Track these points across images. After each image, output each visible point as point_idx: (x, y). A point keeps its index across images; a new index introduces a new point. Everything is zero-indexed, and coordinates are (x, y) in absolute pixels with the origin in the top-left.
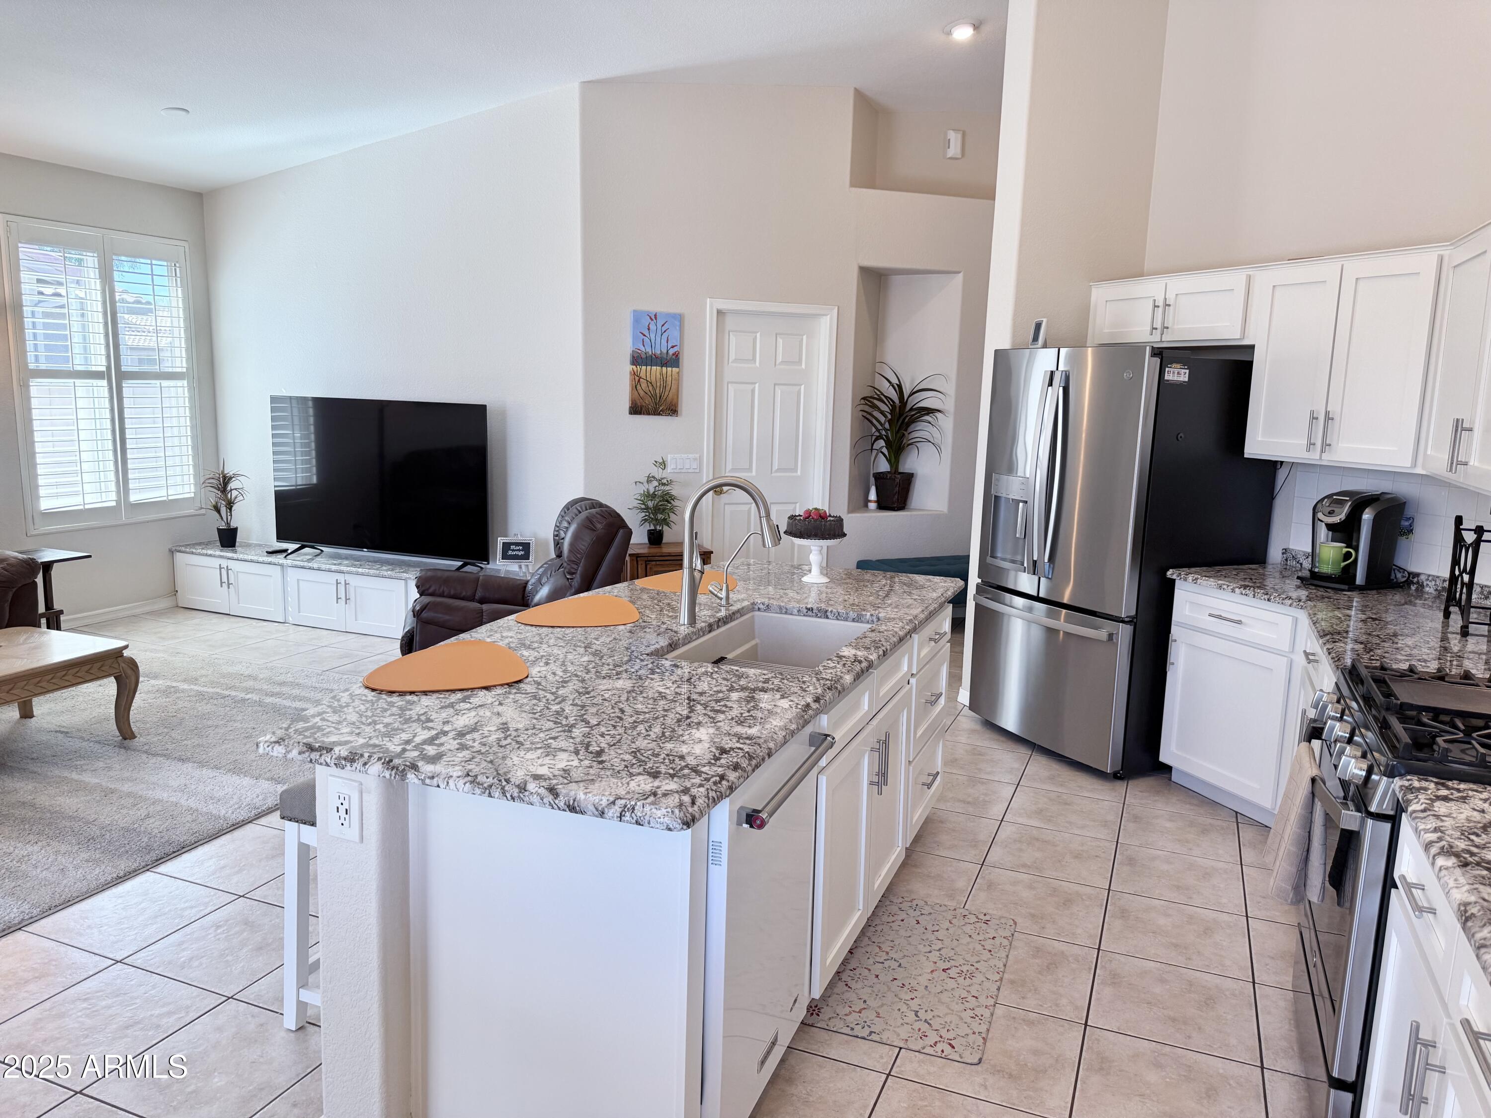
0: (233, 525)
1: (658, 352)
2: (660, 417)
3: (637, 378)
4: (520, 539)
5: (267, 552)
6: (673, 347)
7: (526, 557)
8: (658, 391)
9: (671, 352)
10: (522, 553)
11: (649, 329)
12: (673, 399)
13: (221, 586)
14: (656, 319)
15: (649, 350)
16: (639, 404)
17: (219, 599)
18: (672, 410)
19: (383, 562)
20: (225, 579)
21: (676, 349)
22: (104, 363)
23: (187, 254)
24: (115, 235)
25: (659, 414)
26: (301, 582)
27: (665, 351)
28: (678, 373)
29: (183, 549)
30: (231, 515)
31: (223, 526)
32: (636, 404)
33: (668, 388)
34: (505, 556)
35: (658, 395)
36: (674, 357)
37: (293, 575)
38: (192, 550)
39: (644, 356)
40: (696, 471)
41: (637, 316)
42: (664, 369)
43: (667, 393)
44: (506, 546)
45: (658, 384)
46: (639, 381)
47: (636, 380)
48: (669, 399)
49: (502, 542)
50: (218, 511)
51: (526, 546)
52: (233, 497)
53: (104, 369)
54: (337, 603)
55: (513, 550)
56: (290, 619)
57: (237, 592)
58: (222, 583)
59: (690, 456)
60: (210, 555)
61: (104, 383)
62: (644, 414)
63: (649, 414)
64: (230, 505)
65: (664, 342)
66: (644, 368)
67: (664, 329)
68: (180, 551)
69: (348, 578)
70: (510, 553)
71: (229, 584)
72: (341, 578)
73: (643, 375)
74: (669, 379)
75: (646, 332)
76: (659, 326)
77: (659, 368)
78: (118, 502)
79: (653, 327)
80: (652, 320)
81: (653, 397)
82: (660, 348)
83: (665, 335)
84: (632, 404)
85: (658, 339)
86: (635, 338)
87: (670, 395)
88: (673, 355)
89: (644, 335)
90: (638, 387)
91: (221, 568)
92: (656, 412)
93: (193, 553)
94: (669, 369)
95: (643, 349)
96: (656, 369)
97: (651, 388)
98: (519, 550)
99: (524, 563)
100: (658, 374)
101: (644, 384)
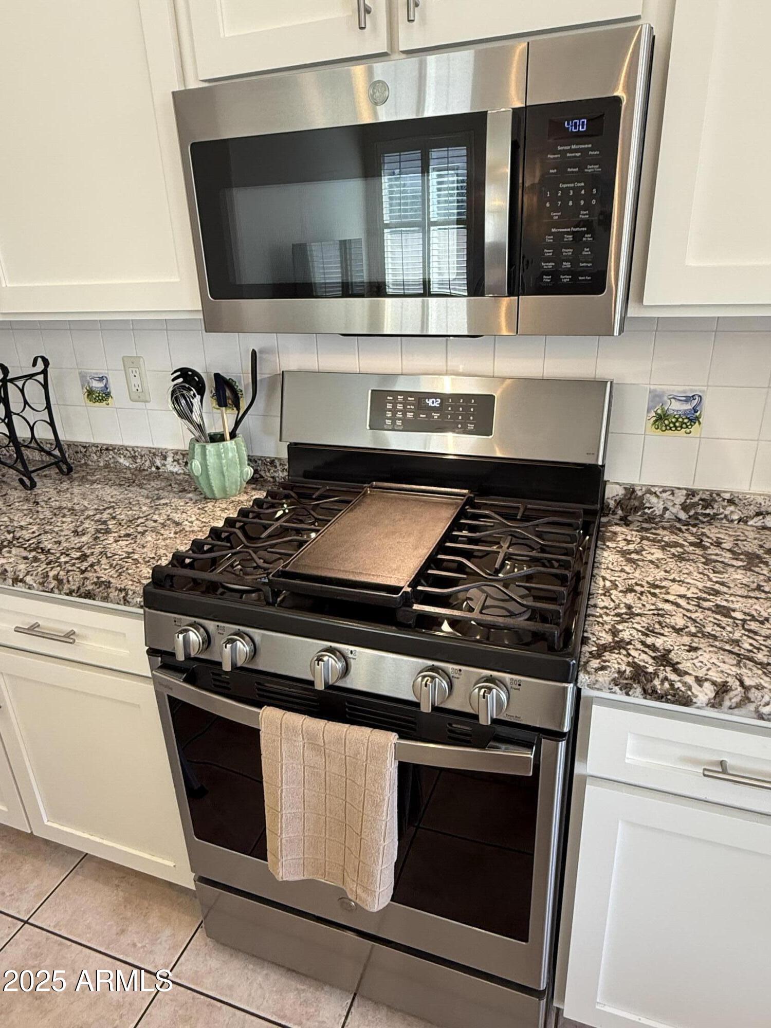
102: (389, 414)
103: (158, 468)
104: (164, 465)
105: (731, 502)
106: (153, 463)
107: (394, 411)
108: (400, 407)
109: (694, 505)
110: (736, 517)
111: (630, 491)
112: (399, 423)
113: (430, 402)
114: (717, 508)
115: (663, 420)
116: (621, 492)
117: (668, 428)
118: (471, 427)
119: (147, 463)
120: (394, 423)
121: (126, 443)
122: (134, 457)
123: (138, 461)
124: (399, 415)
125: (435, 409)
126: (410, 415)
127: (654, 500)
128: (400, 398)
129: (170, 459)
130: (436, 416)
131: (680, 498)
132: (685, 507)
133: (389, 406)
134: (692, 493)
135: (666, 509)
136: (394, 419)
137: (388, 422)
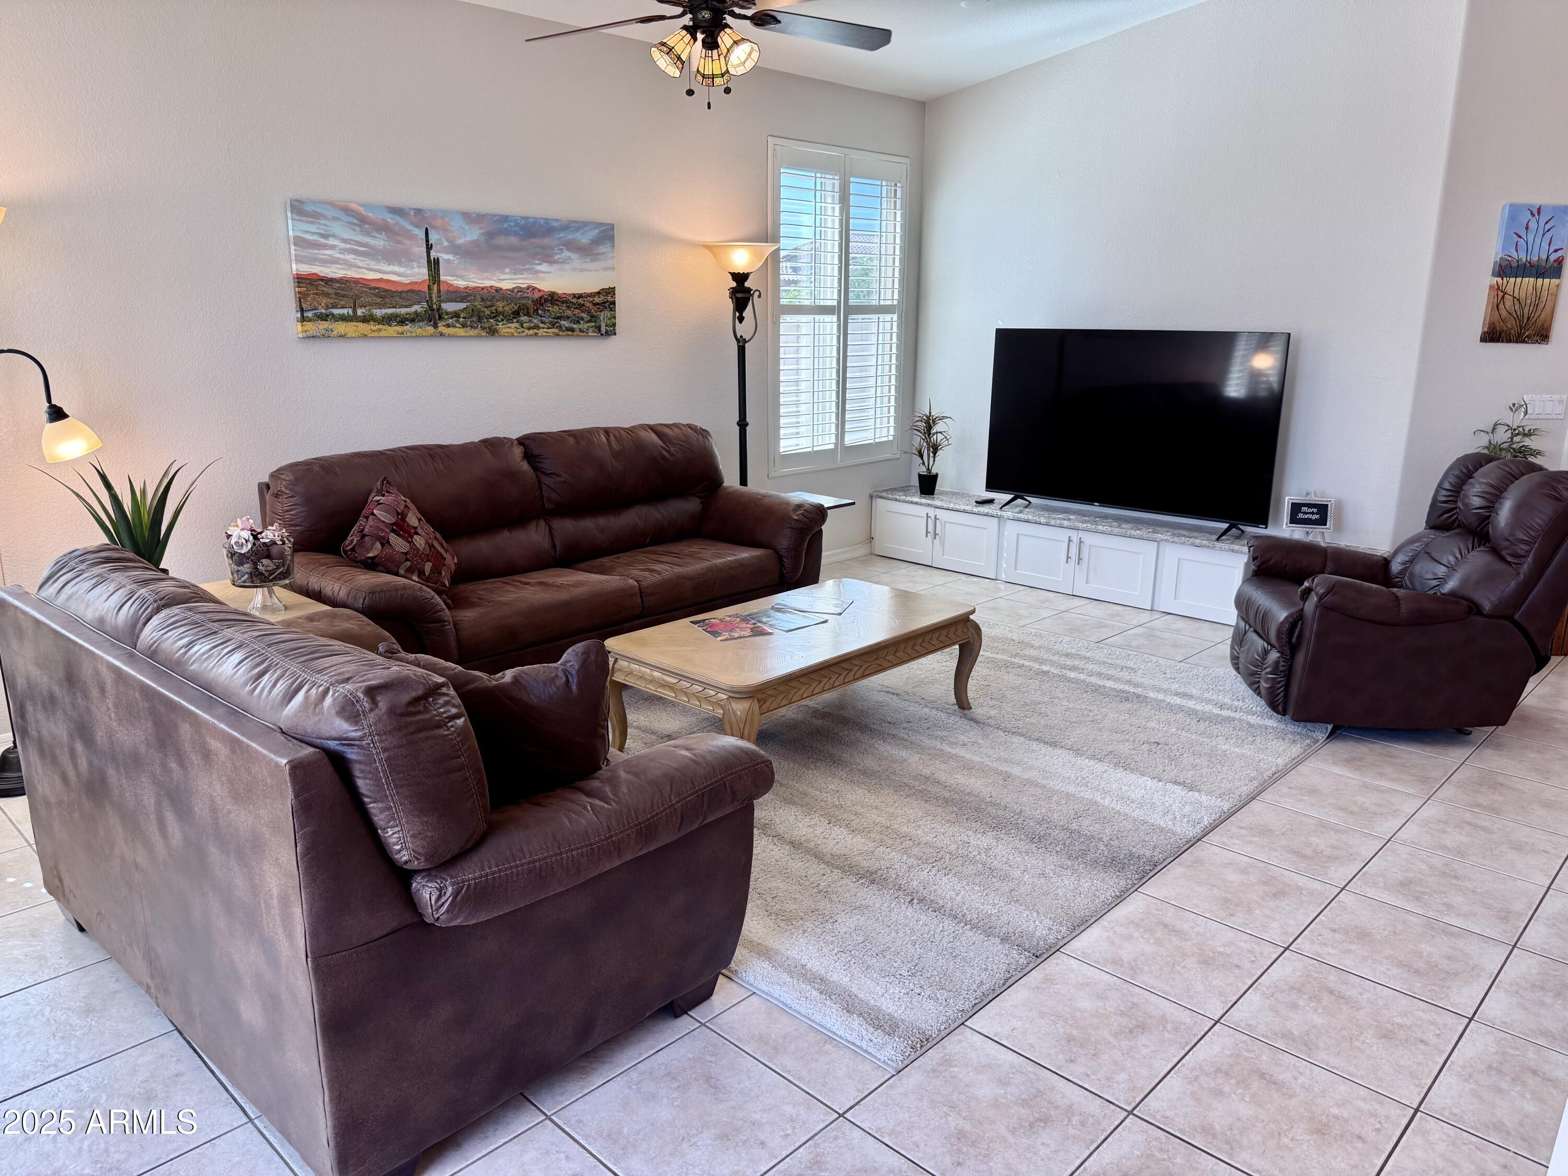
0: (934, 471)
1: (1535, 259)
2: (1527, 345)
3: (1501, 294)
4: (1313, 499)
5: (977, 502)
6: (1556, 251)
7: (1322, 521)
8: (1526, 311)
9: (1553, 257)
10: (1316, 517)
11: (1527, 228)
12: (1545, 321)
13: (927, 536)
14: (1539, 214)
15: (1523, 257)
16: (1498, 328)
17: (923, 549)
18: (1543, 336)
19: (1128, 520)
20: (931, 529)
21: (1559, 254)
22: (836, 297)
23: (909, 171)
24: (855, 155)
25: (1523, 342)
26: (1021, 537)
27: (1544, 257)
28: (1558, 286)
29: (884, 494)
30: (934, 461)
31: (923, 470)
32: (1494, 328)
33: (1541, 306)
34: (1294, 520)
35: (1526, 316)
36: (1556, 265)
37: (1011, 529)
38: (894, 496)
39: (1514, 265)
40: (1560, 417)
41: (1514, 211)
42: (1540, 281)
43: (1538, 314)
44: (1296, 508)
45: (1528, 302)
46: (1503, 297)
47: (1499, 294)
48: (1539, 324)
49: (1291, 502)
50: (921, 456)
51: (1323, 509)
52: (938, 441)
53: (835, 303)
54: (1067, 562)
55: (1305, 513)
56: (1004, 576)
57: (943, 544)
58: (927, 532)
59: (1556, 397)
60: (916, 503)
61: (835, 318)
62: (1502, 341)
63: (1509, 341)
64: (935, 448)
65: (1545, 245)
66: (1512, 280)
67: (1547, 227)
68: (881, 497)
69: (1082, 534)
70: (1301, 516)
71: (935, 534)
72: (1074, 535)
73: (1509, 289)
74: (1545, 293)
75: (1523, 233)
76: (1542, 223)
77: (1532, 280)
78: (836, 444)
79: (1533, 225)
80: (1533, 215)
81: (1519, 318)
82: (1539, 252)
83: (1548, 235)
84: (1489, 328)
85: (1538, 241)
86: (1506, 241)
87: (1543, 316)
88: (1555, 261)
89: (1520, 237)
90: (1501, 306)
91: (928, 517)
92: (1520, 339)
93: (896, 500)
94: (1547, 281)
95: (1515, 255)
96: (1529, 281)
97: (1517, 307)
98: (1313, 513)
99: (1320, 529)
100: (1530, 288)
101: (1509, 301)
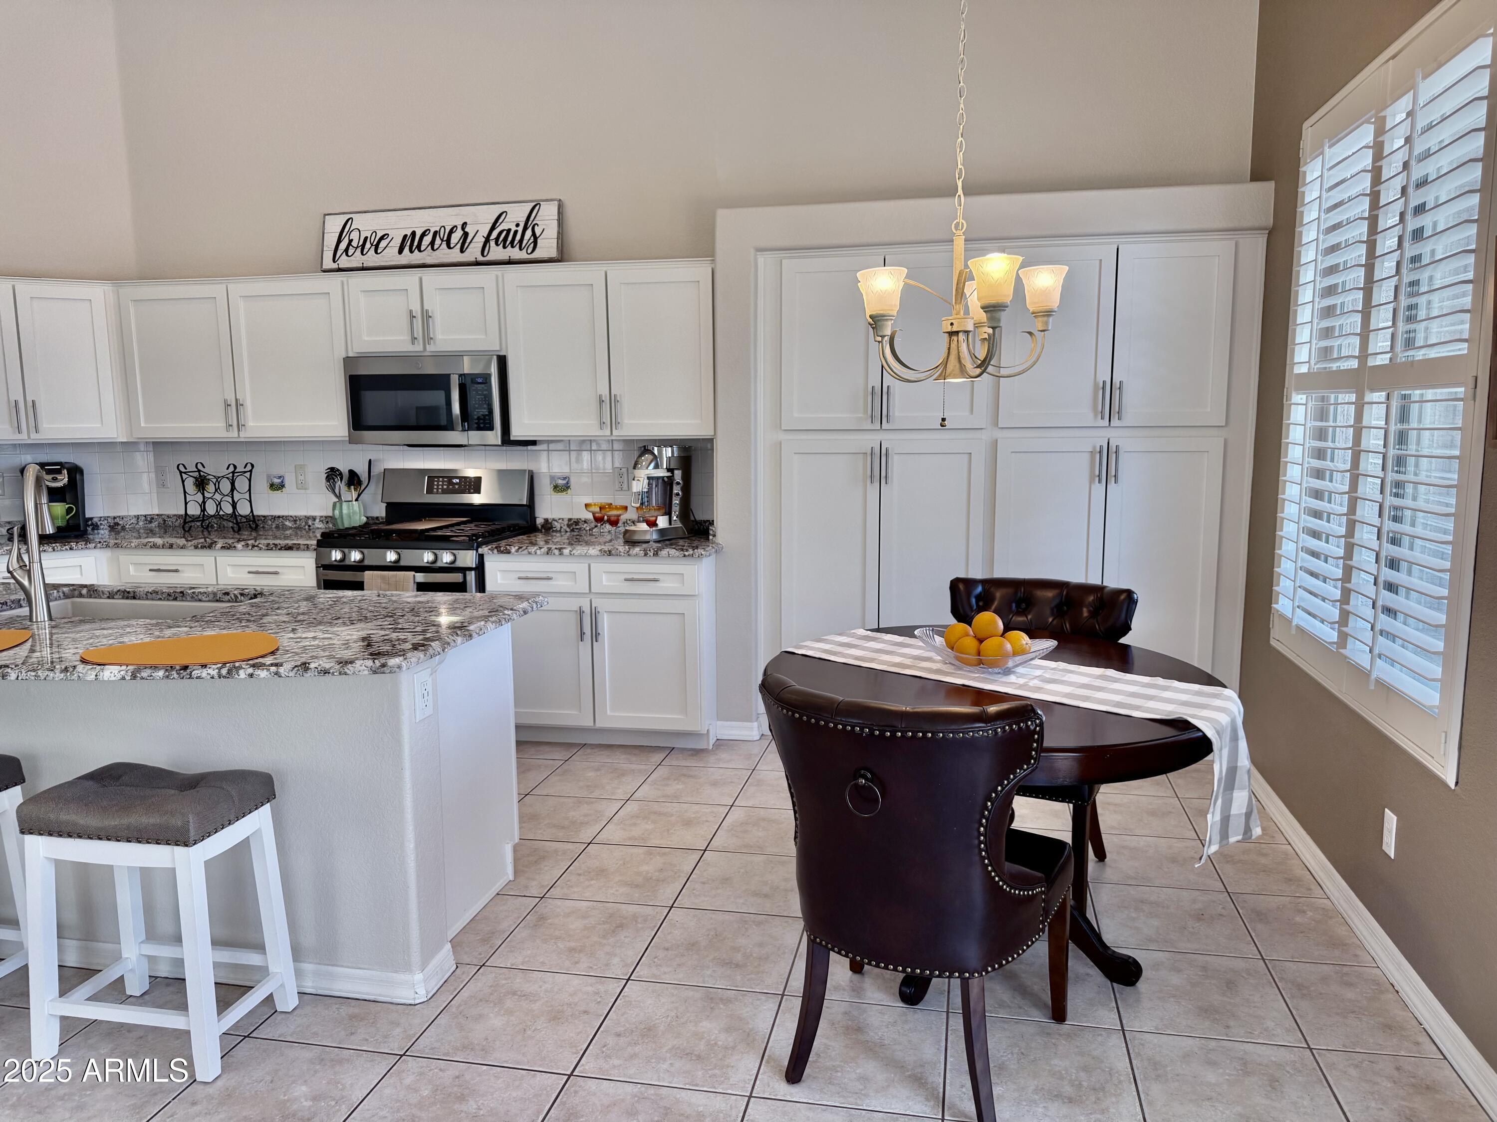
102: (435, 487)
103: (309, 526)
104: (313, 524)
105: (585, 522)
106: (306, 523)
107: (438, 485)
108: (440, 483)
109: (572, 525)
110: (588, 528)
111: (546, 520)
112: (440, 490)
113: (454, 481)
114: (581, 525)
115: (557, 488)
116: (543, 521)
117: (559, 491)
118: (472, 491)
119: (304, 523)
120: (437, 491)
121: (291, 514)
122: (295, 521)
123: (298, 522)
124: (440, 487)
125: (457, 484)
126: (445, 487)
127: (556, 523)
128: (441, 479)
129: (317, 520)
130: (457, 487)
131: (566, 522)
132: (568, 526)
133: (436, 483)
134: (570, 520)
135: (561, 527)
136: (437, 489)
137: (435, 490)
